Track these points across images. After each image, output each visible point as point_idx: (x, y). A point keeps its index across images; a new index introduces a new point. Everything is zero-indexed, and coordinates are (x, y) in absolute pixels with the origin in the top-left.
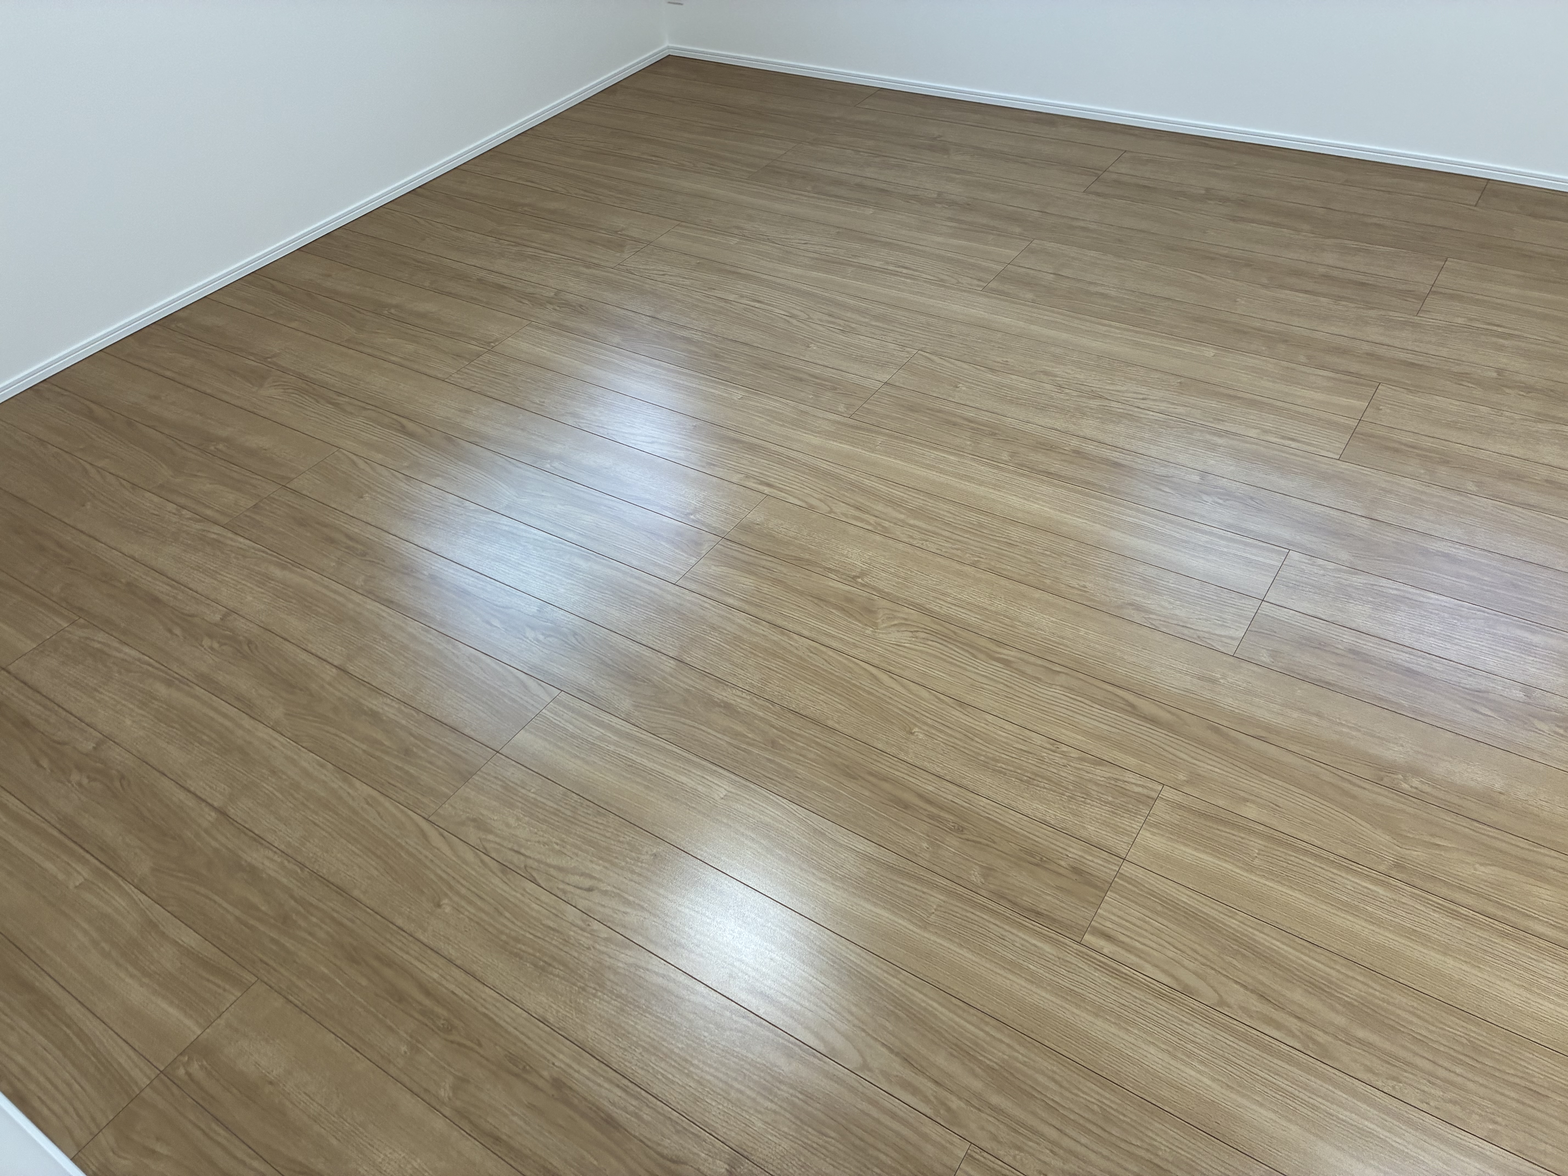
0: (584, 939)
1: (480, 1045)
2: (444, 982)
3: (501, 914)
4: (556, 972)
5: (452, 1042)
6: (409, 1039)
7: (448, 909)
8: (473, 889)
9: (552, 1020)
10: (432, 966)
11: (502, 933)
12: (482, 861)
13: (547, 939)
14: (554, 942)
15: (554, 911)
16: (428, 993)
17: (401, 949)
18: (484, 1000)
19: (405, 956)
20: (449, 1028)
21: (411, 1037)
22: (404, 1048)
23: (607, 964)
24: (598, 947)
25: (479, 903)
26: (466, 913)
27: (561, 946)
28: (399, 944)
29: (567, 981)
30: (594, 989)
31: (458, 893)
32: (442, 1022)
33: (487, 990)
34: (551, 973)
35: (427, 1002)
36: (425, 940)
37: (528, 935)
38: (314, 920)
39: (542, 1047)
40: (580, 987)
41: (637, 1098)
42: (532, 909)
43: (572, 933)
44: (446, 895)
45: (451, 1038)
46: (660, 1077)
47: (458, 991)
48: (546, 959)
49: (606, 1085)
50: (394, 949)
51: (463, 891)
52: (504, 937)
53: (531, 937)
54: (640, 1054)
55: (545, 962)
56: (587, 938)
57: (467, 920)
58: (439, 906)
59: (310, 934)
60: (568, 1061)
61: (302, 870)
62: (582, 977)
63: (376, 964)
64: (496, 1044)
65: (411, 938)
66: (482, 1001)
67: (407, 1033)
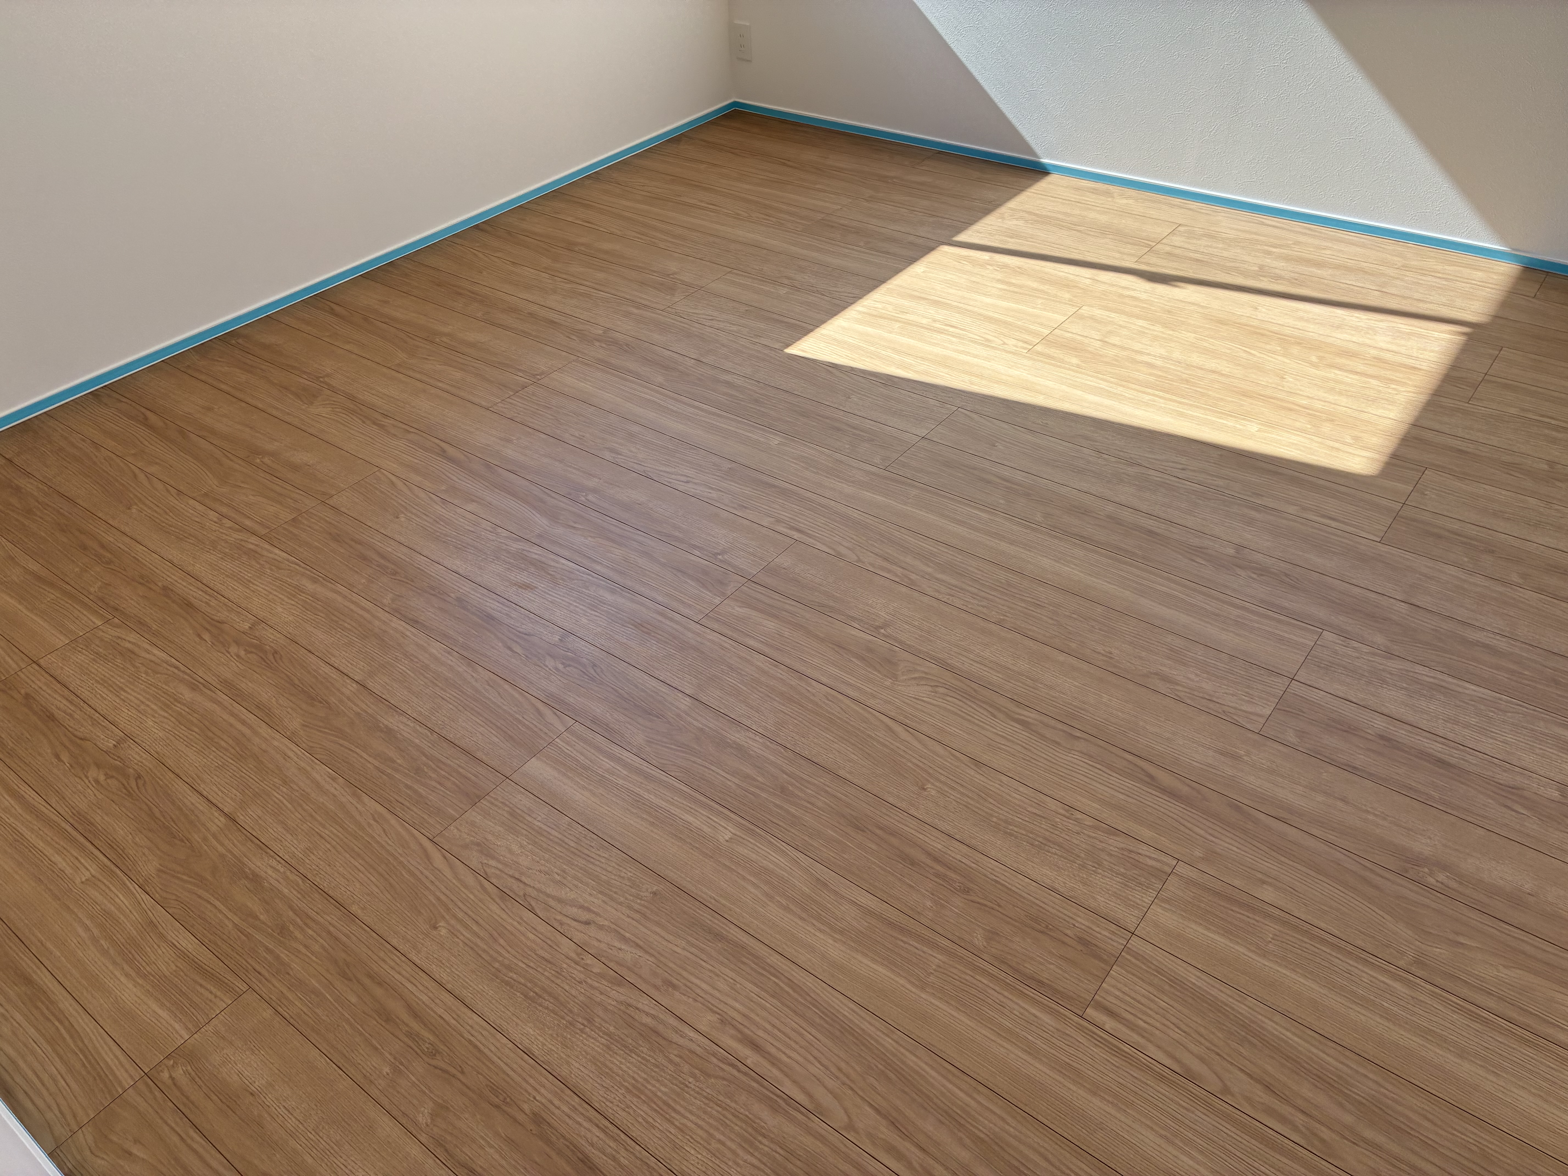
0: (575, 972)
1: (462, 1072)
2: (433, 1006)
3: (495, 940)
4: (546, 1004)
5: (436, 1067)
6: (392, 1060)
7: (443, 932)
8: (470, 913)
9: (536, 1052)
10: (421, 988)
11: (495, 960)
12: (482, 886)
13: (539, 969)
14: (546, 973)
15: (549, 942)
16: (416, 1015)
17: (392, 968)
18: (472, 1027)
19: (397, 976)
20: (434, 1053)
21: (395, 1058)
22: (386, 1070)
23: (598, 1000)
24: (589, 981)
25: (475, 928)
26: (462, 937)
27: (553, 979)
28: (392, 964)
29: (556, 1014)
30: (583, 1024)
31: (455, 916)
32: (427, 1045)
33: (475, 1017)
34: (541, 1005)
35: (415, 1025)
36: (418, 962)
37: (521, 964)
38: (310, 932)
39: (524, 1079)
40: (568, 1021)
41: (615, 1140)
42: (528, 938)
43: (565, 966)
44: (443, 917)
45: (434, 1062)
46: (640, 1120)
47: (447, 1017)
48: (537, 990)
49: (585, 1124)
50: (386, 967)
51: (460, 915)
52: (497, 965)
53: (524, 966)
54: (623, 1094)
55: (536, 993)
56: (580, 971)
57: (461, 944)
58: (435, 928)
59: (306, 946)
60: (549, 1096)
61: (303, 881)
62: (571, 1011)
63: (367, 981)
64: (478, 1073)
65: (403, 958)
66: (468, 1027)
67: (391, 1054)
